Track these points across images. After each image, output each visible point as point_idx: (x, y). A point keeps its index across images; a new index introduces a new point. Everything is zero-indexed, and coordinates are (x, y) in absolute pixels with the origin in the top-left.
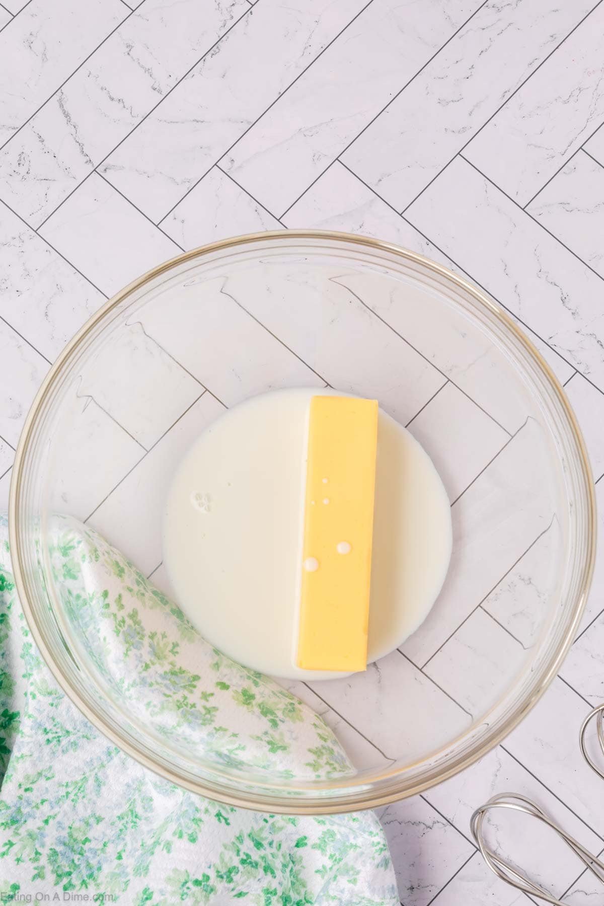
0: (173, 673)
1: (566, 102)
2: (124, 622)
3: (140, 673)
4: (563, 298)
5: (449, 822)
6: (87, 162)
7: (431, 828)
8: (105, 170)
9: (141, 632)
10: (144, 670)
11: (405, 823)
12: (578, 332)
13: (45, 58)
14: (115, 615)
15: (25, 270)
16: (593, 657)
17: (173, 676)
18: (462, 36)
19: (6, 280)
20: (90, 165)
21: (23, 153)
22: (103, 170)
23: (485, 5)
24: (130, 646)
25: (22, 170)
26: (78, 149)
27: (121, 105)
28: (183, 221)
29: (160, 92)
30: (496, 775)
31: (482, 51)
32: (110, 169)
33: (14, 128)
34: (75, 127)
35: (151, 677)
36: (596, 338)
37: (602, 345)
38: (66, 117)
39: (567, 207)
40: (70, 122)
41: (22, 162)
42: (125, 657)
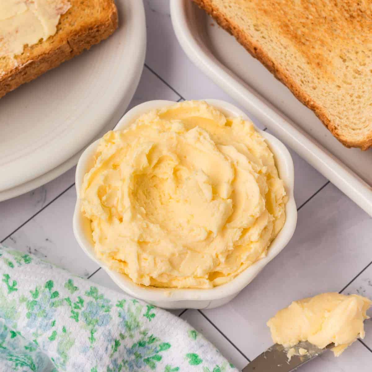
2: (81, 301)
9: (105, 304)
14: (68, 299)
24: (95, 325)
42: (92, 343)
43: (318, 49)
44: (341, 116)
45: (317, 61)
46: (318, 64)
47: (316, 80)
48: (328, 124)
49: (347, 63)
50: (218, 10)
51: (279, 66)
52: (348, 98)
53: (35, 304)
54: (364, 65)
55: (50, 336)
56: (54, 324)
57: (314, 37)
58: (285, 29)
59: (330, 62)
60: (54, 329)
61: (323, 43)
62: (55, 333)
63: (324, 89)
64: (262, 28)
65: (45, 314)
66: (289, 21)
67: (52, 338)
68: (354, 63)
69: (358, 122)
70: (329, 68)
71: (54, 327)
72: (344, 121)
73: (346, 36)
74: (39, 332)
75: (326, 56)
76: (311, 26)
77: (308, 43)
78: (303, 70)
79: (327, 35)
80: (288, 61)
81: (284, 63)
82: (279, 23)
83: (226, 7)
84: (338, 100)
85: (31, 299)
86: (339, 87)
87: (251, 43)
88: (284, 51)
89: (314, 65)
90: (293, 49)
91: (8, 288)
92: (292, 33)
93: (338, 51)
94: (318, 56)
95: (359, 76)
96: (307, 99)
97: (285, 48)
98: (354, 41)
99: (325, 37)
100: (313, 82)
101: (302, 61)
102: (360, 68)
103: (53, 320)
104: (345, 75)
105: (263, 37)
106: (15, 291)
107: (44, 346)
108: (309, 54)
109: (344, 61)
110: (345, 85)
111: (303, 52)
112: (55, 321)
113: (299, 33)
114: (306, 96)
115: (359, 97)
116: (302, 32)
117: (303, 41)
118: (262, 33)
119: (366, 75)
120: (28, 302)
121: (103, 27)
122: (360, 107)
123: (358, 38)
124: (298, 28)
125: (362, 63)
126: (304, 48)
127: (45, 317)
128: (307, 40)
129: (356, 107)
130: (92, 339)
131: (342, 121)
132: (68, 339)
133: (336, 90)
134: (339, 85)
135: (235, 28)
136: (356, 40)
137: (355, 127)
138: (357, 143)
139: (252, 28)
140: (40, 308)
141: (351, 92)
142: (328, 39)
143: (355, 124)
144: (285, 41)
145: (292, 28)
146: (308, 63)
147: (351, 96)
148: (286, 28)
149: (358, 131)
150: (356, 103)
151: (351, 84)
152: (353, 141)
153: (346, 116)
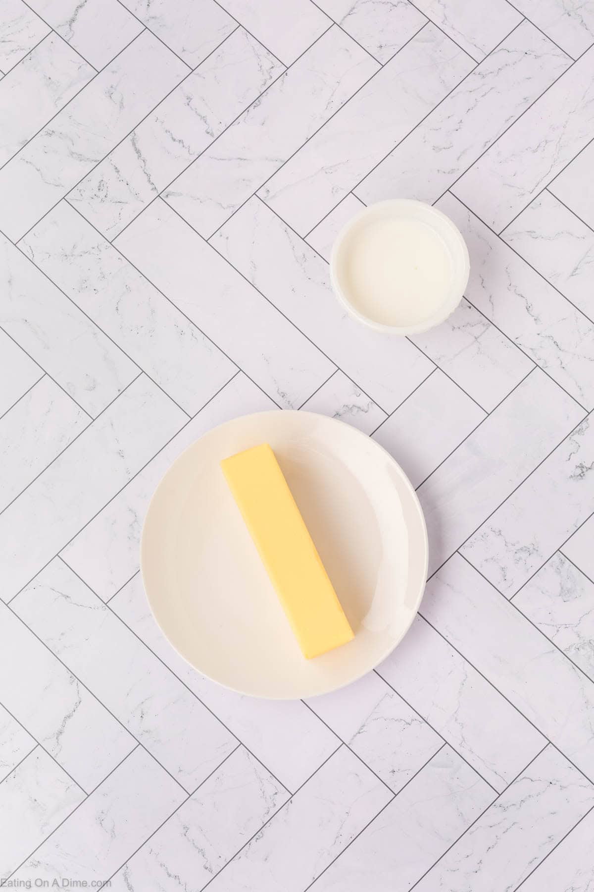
1: (535, 151)
4: (528, 307)
5: (424, 720)
6: (153, 189)
7: (410, 725)
8: (167, 196)
11: (390, 720)
12: (539, 334)
13: (122, 106)
15: (101, 273)
16: (543, 593)
18: (454, 96)
19: (86, 281)
20: (155, 192)
21: (102, 180)
22: (165, 196)
23: (473, 72)
25: (102, 194)
26: (146, 178)
27: (181, 145)
28: (227, 238)
29: (212, 135)
30: (463, 684)
31: (469, 110)
32: (171, 195)
33: (96, 161)
34: (144, 161)
36: (553, 339)
37: (558, 346)
38: (137, 153)
39: (533, 234)
40: (140, 157)
41: (102, 188)
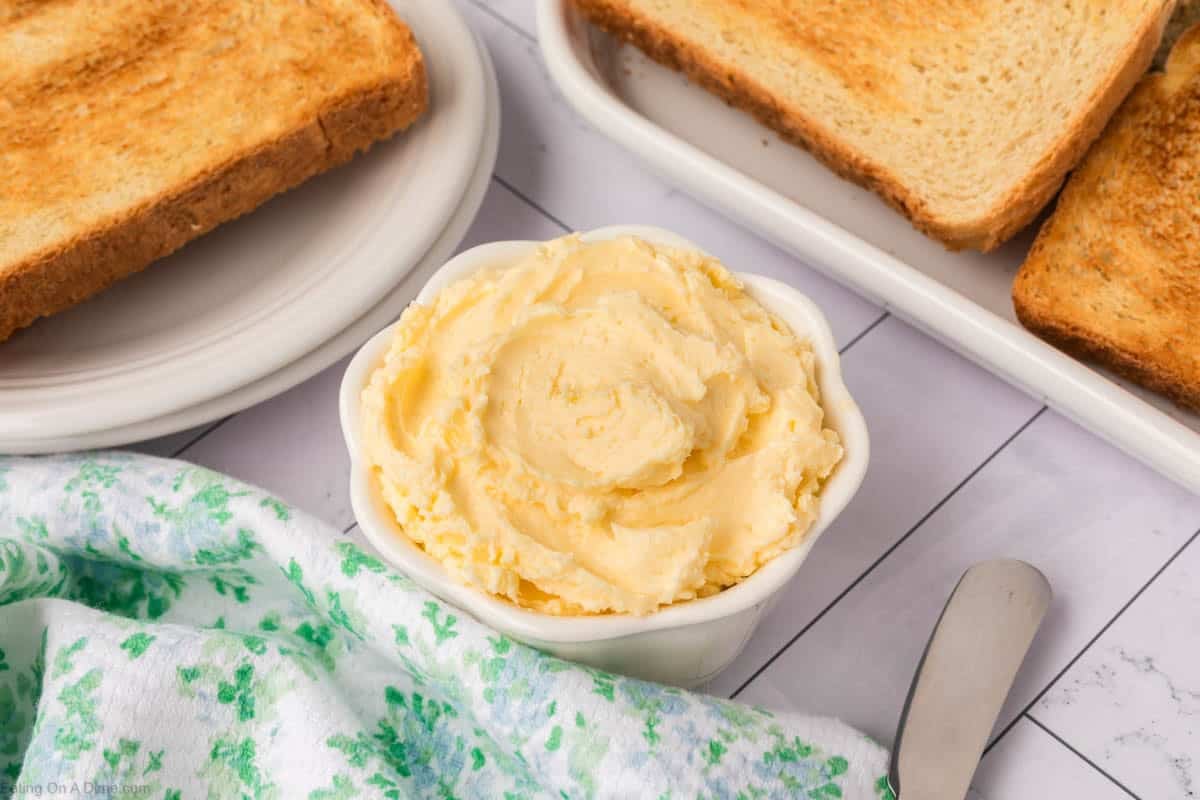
0: (786, 757)
3: (705, 772)
10: (712, 761)
17: (789, 764)
24: (654, 712)
35: (736, 777)
42: (652, 744)
43: (862, 56)
44: (932, 178)
45: (863, 79)
46: (868, 84)
47: (867, 117)
48: (905, 198)
49: (927, 74)
50: (642, 16)
51: (786, 102)
52: (940, 140)
53: (502, 668)
54: (965, 69)
55: (547, 739)
56: (552, 710)
57: (851, 36)
58: (789, 30)
59: (893, 77)
60: (554, 721)
61: (870, 43)
62: (557, 733)
63: (888, 131)
64: (739, 37)
65: (528, 690)
66: (794, 13)
67: (553, 745)
68: (942, 71)
69: (968, 184)
70: (892, 90)
71: (553, 718)
72: (940, 187)
73: (917, 22)
74: (522, 732)
75: (880, 65)
76: (841, 15)
77: (838, 49)
78: (838, 101)
79: (878, 28)
80: (805, 88)
81: (795, 92)
82: (774, 21)
83: (659, 9)
84: (919, 148)
85: (491, 655)
86: (917, 121)
87: (721, 68)
88: (793, 72)
89: (858, 89)
90: (809, 63)
91: (436, 632)
92: (804, 34)
93: (906, 54)
94: (866, 69)
95: (956, 93)
96: (854, 156)
97: (793, 65)
98: (936, 30)
99: (874, 31)
100: (860, 121)
101: (834, 86)
102: (957, 78)
103: (550, 701)
104: (928, 97)
105: (745, 52)
106: (451, 638)
107: (539, 766)
108: (846, 68)
109: (921, 69)
110: (930, 117)
111: (832, 67)
112: (554, 703)
113: (819, 33)
114: (850, 149)
115: (964, 133)
116: (824, 29)
117: (830, 45)
118: (741, 44)
119: (971, 90)
120: (484, 661)
121: (396, 90)
122: (968, 154)
123: (943, 22)
124: (815, 25)
125: (959, 68)
126: (833, 59)
127: (530, 695)
128: (838, 44)
129: (960, 155)
130: (652, 737)
131: (935, 186)
132: (591, 740)
133: (913, 129)
134: (918, 117)
135: (682, 45)
136: (940, 26)
137: (966, 193)
138: (973, 225)
139: (719, 38)
140: (515, 675)
141: (944, 127)
142: (882, 35)
143: (963, 188)
144: (790, 52)
145: (802, 27)
146: (846, 87)
147: (946, 134)
148: (789, 28)
149: (973, 201)
150: (959, 146)
151: (941, 111)
152: (965, 221)
153: (940, 176)
